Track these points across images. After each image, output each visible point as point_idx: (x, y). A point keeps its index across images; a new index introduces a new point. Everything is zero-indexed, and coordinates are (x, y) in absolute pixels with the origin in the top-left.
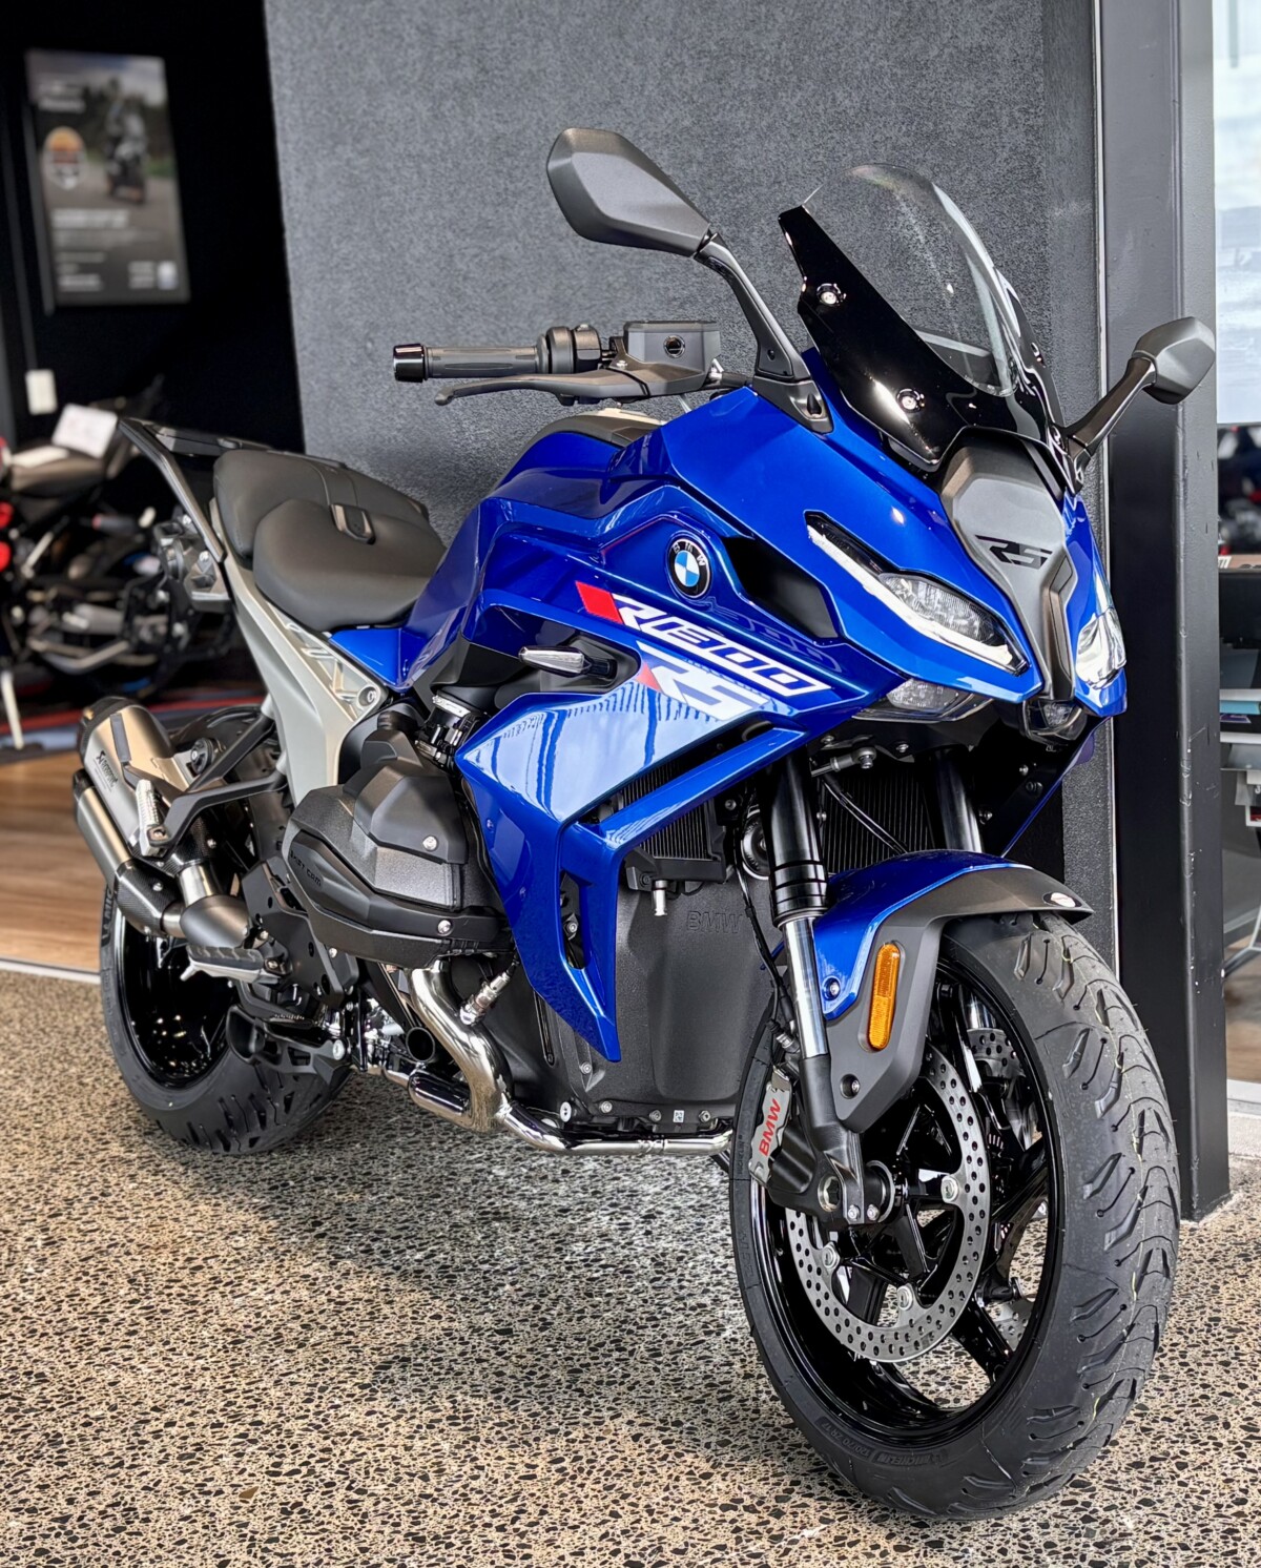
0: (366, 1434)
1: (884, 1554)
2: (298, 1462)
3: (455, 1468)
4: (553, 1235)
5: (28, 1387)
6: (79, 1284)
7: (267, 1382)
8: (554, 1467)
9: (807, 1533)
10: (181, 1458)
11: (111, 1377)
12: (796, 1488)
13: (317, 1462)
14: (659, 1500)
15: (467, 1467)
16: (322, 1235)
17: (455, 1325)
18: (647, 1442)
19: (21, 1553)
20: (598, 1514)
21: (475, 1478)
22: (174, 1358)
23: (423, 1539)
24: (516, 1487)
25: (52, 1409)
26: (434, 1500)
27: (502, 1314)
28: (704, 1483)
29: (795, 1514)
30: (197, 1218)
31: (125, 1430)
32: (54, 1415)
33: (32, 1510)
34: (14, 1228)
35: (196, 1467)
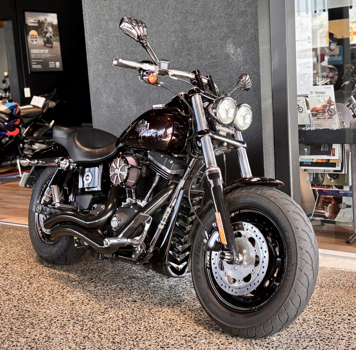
0: (103, 322)
1: (219, 345)
2: (87, 328)
4: (146, 281)
5: (26, 313)
6: (37, 292)
7: (80, 312)
8: (145, 328)
9: (202, 341)
10: (60, 327)
11: (45, 311)
12: (200, 332)
13: (91, 328)
14: (169, 335)
15: (125, 328)
16: (93, 282)
17: (123, 300)
18: (166, 323)
19: (25, 346)
20: (154, 338)
21: (127, 331)
22: (59, 307)
23: (115, 343)
24: (136, 332)
25: (31, 317)
26: (118, 335)
27: (134, 298)
28: (179, 331)
29: (199, 337)
30: (64, 278)
31: (48, 322)
32: (32, 319)
33: (27, 338)
34: (22, 281)
35: (64, 329)
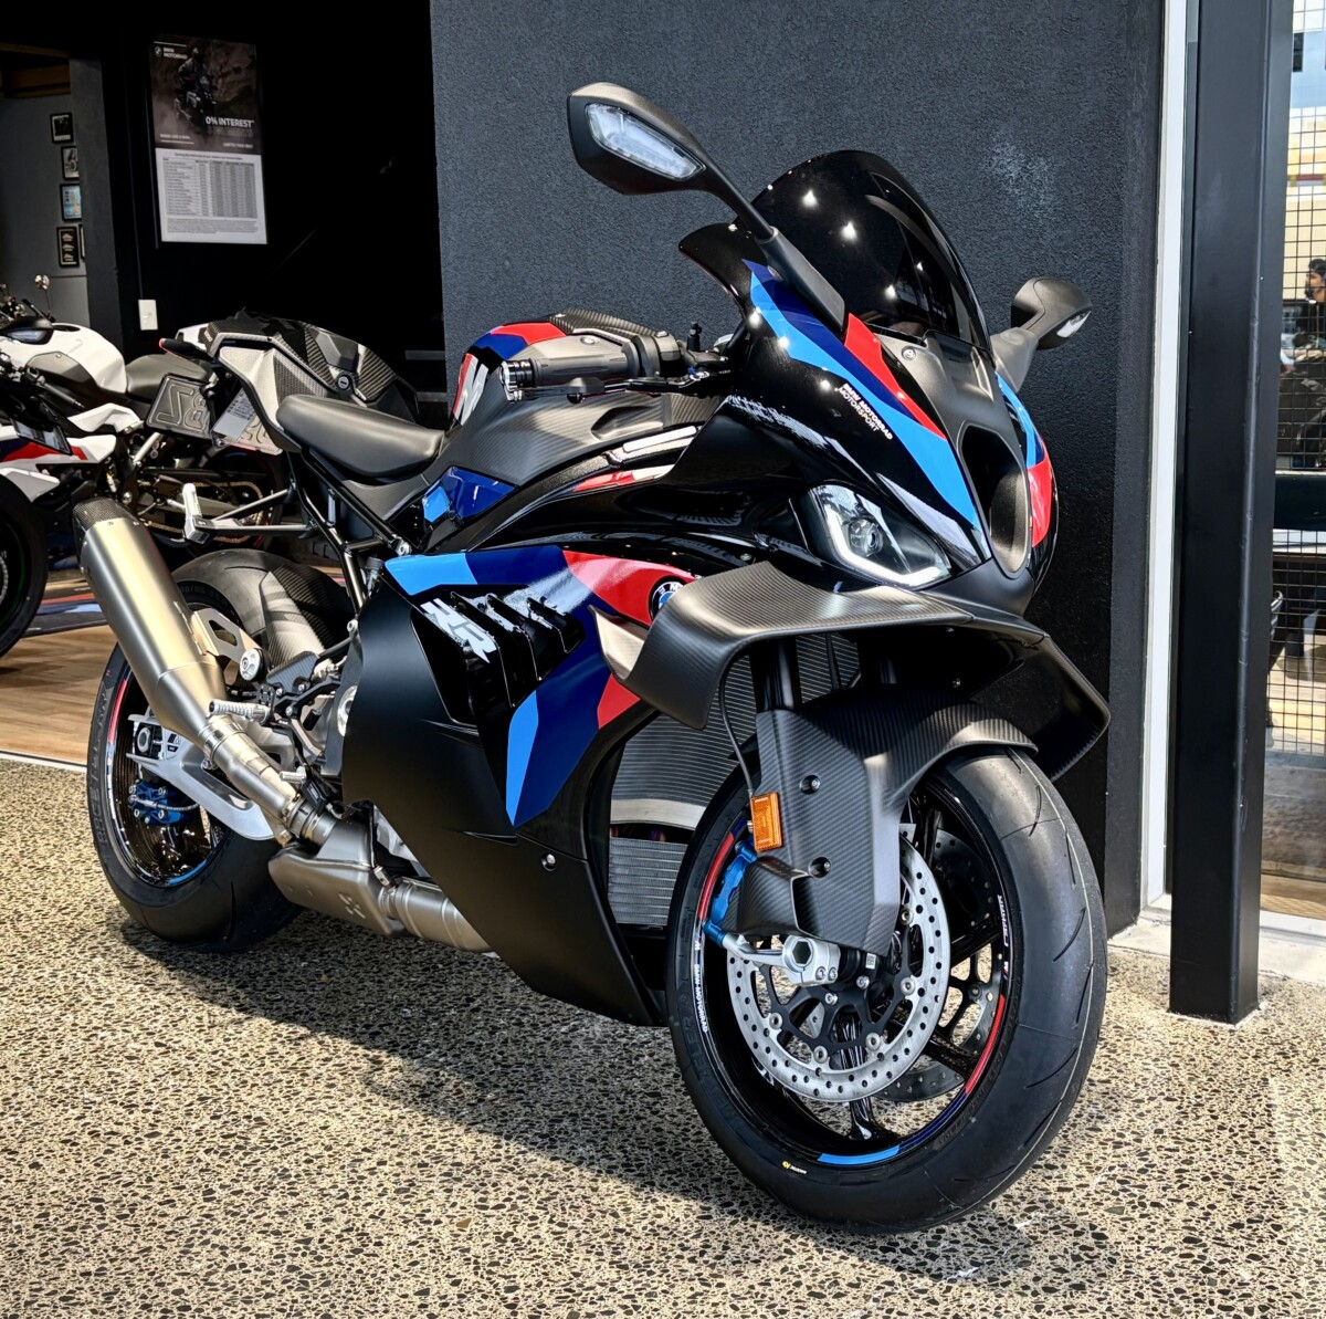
0: (555, 1176)
1: (1035, 1294)
2: (501, 1198)
3: (639, 1207)
5: (250, 1129)
9: (962, 1273)
10: (397, 1191)
11: (321, 1123)
13: (518, 1198)
15: (649, 1207)
16: (476, 1010)
17: (609, 1087)
19: (275, 1268)
20: (774, 1251)
21: (660, 1216)
22: (373, 1107)
24: (696, 1225)
25: (275, 1148)
26: (628, 1234)
29: (947, 1257)
31: (343, 1167)
32: (278, 1152)
33: (277, 1232)
35: (413, 1200)
